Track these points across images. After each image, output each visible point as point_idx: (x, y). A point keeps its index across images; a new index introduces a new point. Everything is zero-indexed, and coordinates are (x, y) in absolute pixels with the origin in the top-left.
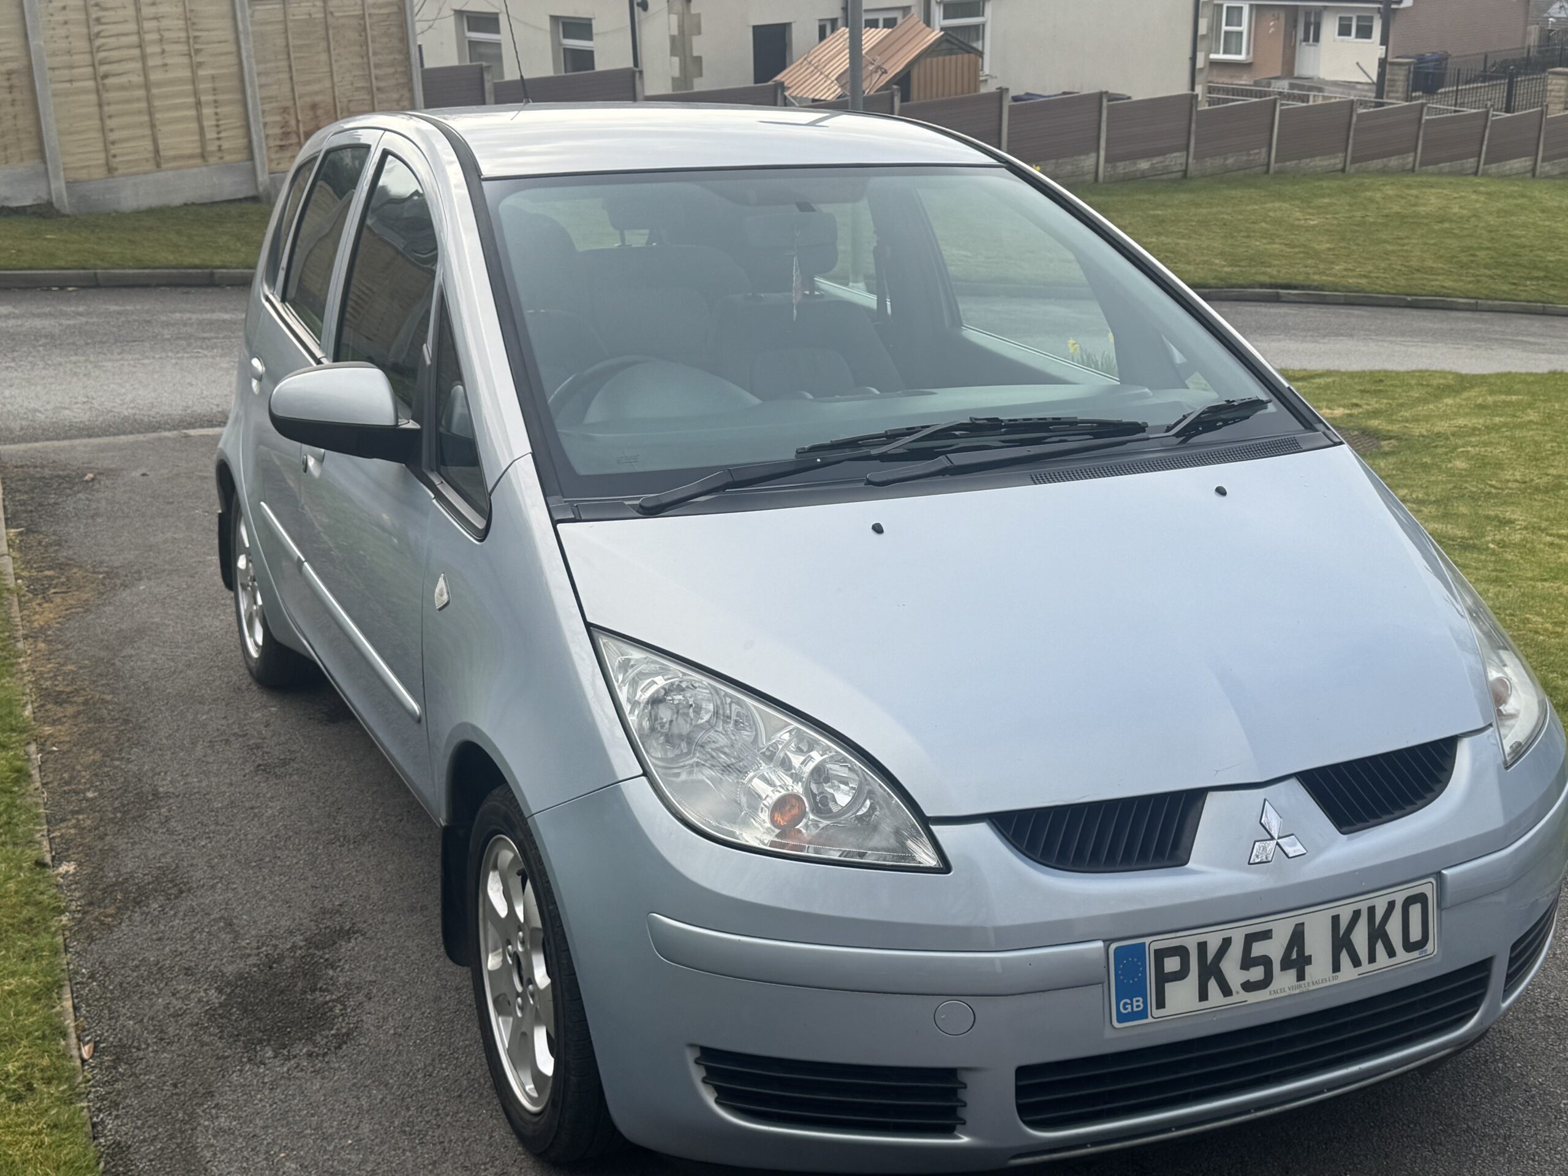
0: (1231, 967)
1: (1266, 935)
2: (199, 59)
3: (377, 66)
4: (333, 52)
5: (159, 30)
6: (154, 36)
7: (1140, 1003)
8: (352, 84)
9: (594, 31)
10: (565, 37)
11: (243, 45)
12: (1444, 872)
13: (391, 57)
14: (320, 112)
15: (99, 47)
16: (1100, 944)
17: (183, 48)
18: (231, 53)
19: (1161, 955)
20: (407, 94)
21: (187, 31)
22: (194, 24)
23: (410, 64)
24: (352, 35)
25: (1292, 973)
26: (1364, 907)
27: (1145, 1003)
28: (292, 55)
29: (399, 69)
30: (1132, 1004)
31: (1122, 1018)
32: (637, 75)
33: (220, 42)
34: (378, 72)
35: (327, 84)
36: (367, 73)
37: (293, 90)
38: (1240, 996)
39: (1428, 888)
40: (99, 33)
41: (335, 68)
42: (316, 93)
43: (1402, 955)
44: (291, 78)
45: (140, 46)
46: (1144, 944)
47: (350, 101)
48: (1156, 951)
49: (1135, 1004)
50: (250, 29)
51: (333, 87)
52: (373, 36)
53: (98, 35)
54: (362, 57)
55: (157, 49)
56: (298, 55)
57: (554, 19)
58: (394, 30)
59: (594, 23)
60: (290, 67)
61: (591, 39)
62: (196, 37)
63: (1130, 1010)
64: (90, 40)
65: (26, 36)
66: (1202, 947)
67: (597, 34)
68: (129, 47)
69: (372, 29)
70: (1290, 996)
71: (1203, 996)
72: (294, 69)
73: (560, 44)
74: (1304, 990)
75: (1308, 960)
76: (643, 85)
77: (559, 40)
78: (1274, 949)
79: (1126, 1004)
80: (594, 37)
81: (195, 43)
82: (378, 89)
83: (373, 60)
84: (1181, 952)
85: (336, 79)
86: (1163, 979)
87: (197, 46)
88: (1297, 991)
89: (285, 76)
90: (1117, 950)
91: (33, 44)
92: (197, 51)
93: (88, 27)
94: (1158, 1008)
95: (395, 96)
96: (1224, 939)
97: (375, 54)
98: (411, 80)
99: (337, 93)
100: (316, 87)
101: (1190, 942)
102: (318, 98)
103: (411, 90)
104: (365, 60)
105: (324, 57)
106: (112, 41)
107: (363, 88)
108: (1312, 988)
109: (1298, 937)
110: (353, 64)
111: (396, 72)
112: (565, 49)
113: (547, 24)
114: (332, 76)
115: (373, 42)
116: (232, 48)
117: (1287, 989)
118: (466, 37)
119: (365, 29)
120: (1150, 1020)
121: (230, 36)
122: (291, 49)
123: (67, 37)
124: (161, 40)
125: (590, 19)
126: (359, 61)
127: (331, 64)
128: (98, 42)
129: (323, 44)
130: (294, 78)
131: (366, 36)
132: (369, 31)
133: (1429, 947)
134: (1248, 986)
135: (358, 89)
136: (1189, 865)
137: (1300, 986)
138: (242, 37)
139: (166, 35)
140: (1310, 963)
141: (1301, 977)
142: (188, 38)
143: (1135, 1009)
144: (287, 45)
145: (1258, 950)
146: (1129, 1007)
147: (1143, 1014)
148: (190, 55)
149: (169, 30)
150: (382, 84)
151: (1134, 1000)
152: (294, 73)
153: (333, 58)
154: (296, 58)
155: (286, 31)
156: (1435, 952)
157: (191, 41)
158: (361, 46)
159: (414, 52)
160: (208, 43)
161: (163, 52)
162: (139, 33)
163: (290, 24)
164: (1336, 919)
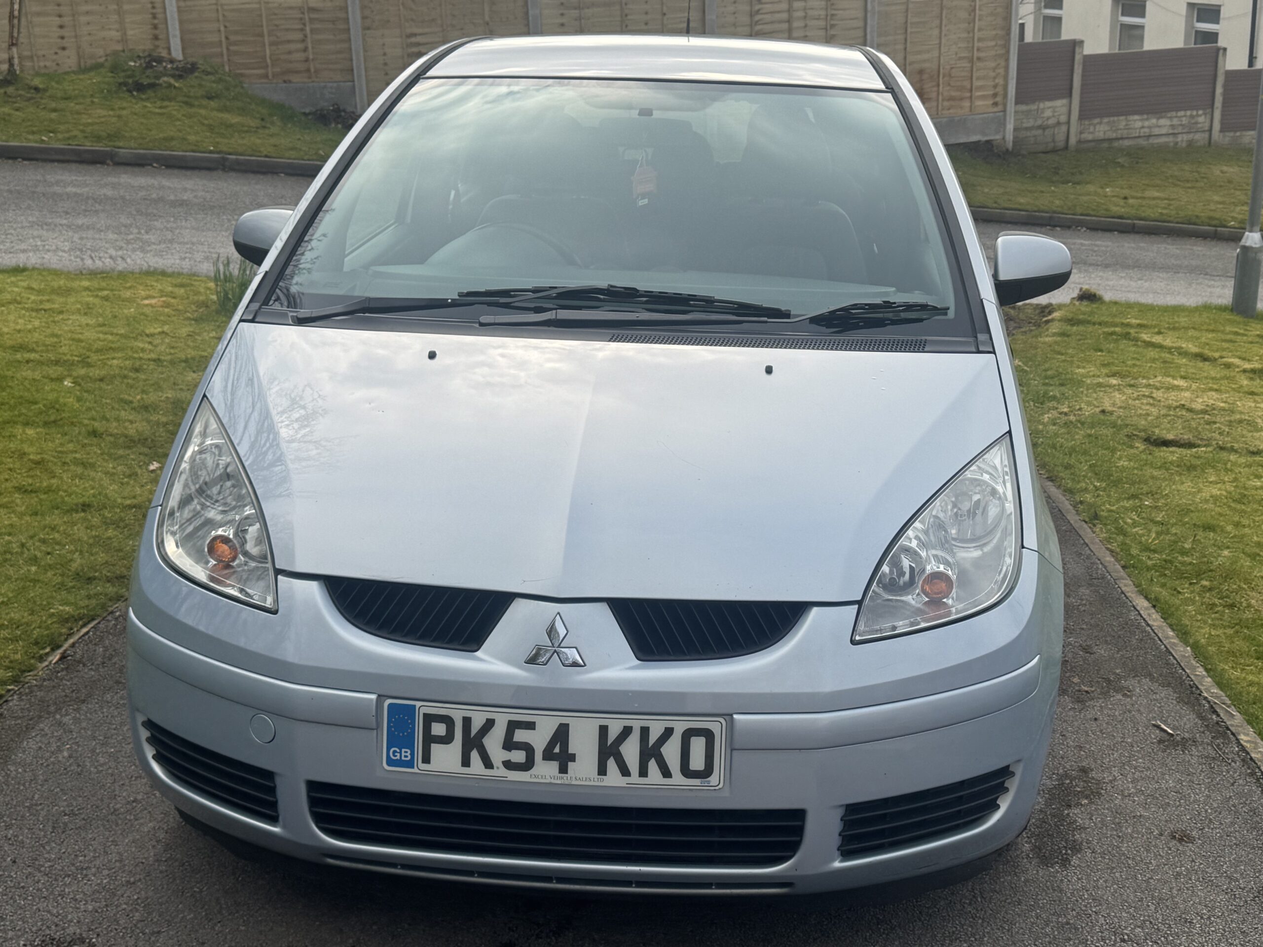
0: (493, 743)
1: (531, 726)
2: (832, 32)
3: (980, 40)
4: (943, 28)
5: (805, 9)
6: (800, 14)
7: (408, 754)
8: (956, 54)
9: (1222, 16)
10: (1198, 21)
11: (869, 21)
12: (735, 716)
13: (994, 32)
14: (925, 76)
15: (757, 22)
16: (373, 697)
17: (822, 23)
18: (858, 28)
19: (429, 719)
20: (1003, 64)
21: (827, 9)
22: (833, 4)
23: (1009, 39)
24: (963, 15)
25: (554, 766)
26: (637, 725)
27: (412, 754)
28: (909, 30)
29: (1000, 42)
30: (401, 753)
31: (390, 762)
32: (1221, 52)
33: (851, 19)
34: (980, 44)
35: (936, 54)
36: (971, 45)
37: (905, 58)
38: (500, 771)
39: (716, 727)
40: (759, 10)
41: (943, 41)
42: (924, 61)
43: (678, 778)
44: (905, 49)
45: (789, 21)
46: (415, 706)
47: (952, 68)
48: (425, 715)
49: (403, 754)
50: (877, 9)
51: (939, 57)
52: (980, 15)
53: (758, 12)
54: (969, 33)
55: (801, 24)
56: (913, 30)
57: (1191, 5)
58: (999, 10)
59: (1222, 9)
60: (906, 40)
61: (1218, 23)
62: (833, 15)
63: (398, 757)
64: (751, 16)
65: (704, 12)
66: (467, 721)
67: (1224, 19)
68: (780, 22)
69: (980, 10)
70: (550, 784)
71: (466, 762)
72: (908, 41)
73: (1193, 27)
74: (567, 782)
75: (572, 758)
76: (1225, 61)
77: (1193, 23)
78: (539, 739)
79: (395, 752)
80: (1221, 21)
81: (831, 19)
82: (979, 59)
83: (977, 35)
84: (448, 721)
85: (943, 50)
86: (429, 739)
87: (832, 22)
88: (559, 782)
89: (900, 47)
90: (390, 705)
91: (707, 17)
92: (832, 26)
93: (751, 5)
94: (423, 762)
95: (993, 65)
96: (487, 720)
97: (980, 30)
98: (1008, 52)
99: (942, 61)
100: (926, 56)
101: (457, 715)
102: (926, 65)
103: (1007, 60)
104: (971, 35)
105: (936, 32)
106: (768, 17)
107: (964, 58)
108: (574, 782)
109: (562, 734)
110: (959, 38)
111: (996, 45)
112: (1197, 32)
113: (1183, 10)
114: (940, 47)
115: (980, 20)
116: (861, 24)
117: (548, 777)
118: (1118, 21)
119: (974, 10)
120: (415, 770)
121: (860, 14)
122: (909, 25)
123: (734, 13)
124: (805, 17)
125: (1220, 6)
126: (965, 35)
127: (940, 38)
128: (757, 18)
129: (937, 22)
130: (908, 49)
131: (975, 15)
132: (977, 11)
133: (714, 779)
134: (509, 765)
135: (960, 58)
136: (478, 654)
137: (562, 778)
138: (869, 15)
139: (810, 13)
140: (574, 761)
141: (563, 770)
142: (827, 15)
143: (403, 758)
144: (906, 22)
145: (520, 736)
146: (398, 755)
147: (410, 764)
148: (826, 29)
149: (812, 9)
150: (982, 55)
151: (403, 750)
152: (908, 45)
153: (943, 34)
154: (911, 33)
155: (907, 10)
156: (721, 786)
157: (829, 18)
158: (969, 23)
159: (1015, 30)
160: (842, 20)
161: (806, 26)
162: (789, 11)
163: (911, 6)
164: (604, 730)
